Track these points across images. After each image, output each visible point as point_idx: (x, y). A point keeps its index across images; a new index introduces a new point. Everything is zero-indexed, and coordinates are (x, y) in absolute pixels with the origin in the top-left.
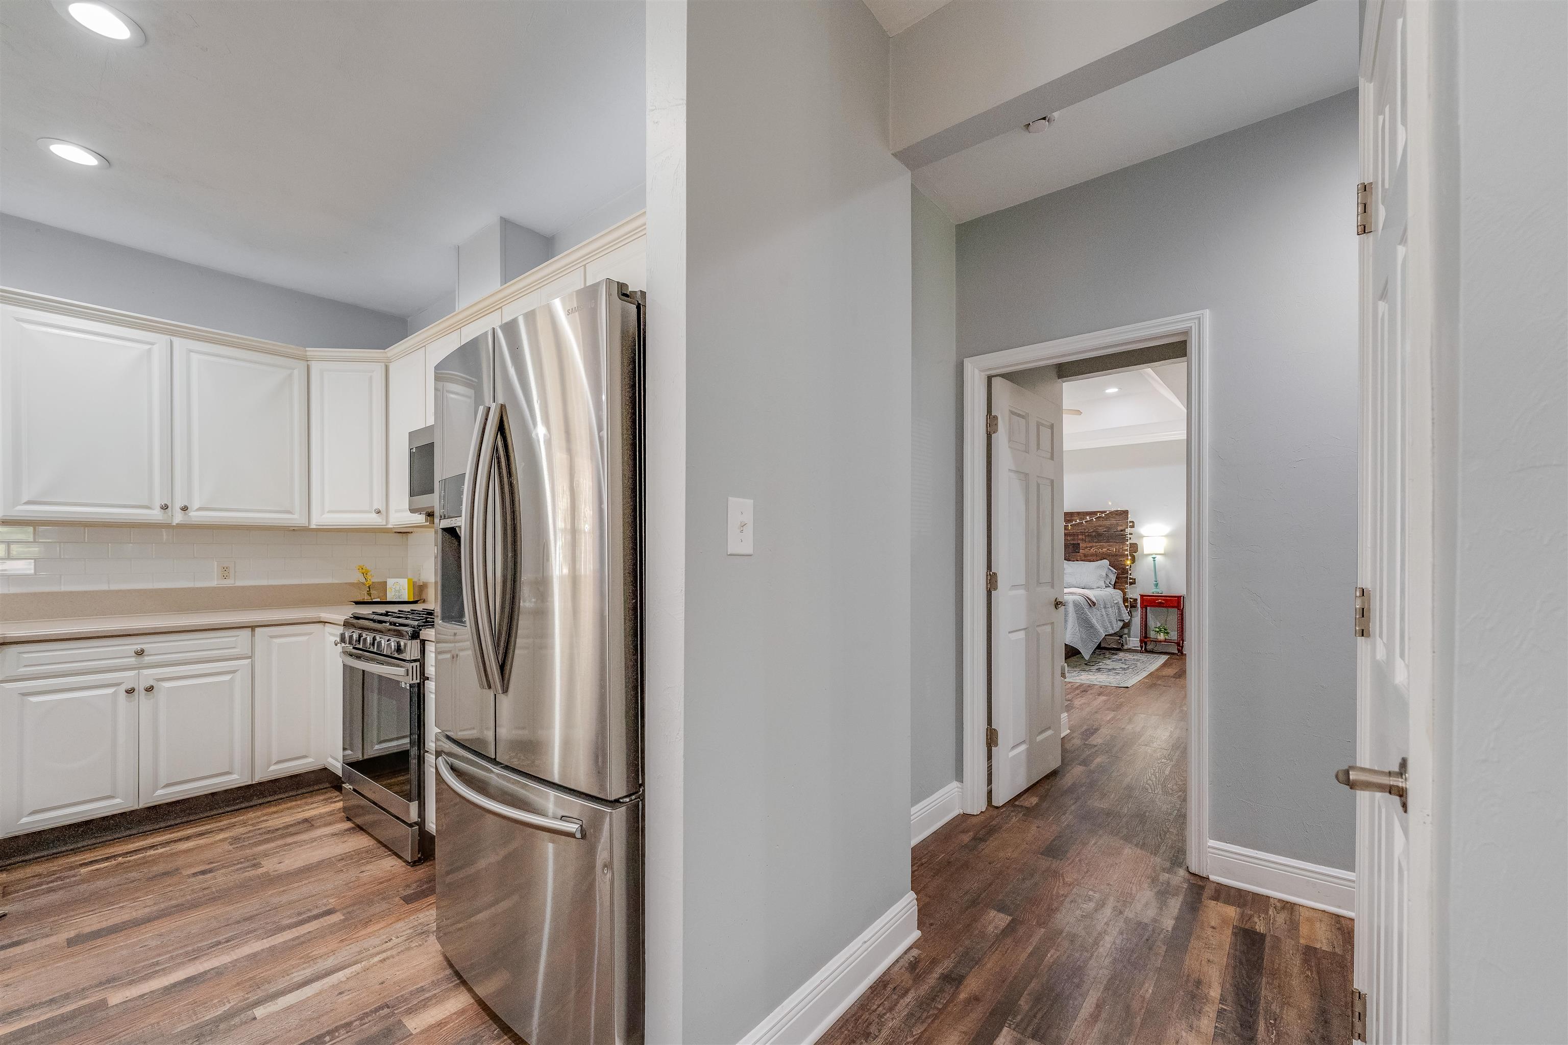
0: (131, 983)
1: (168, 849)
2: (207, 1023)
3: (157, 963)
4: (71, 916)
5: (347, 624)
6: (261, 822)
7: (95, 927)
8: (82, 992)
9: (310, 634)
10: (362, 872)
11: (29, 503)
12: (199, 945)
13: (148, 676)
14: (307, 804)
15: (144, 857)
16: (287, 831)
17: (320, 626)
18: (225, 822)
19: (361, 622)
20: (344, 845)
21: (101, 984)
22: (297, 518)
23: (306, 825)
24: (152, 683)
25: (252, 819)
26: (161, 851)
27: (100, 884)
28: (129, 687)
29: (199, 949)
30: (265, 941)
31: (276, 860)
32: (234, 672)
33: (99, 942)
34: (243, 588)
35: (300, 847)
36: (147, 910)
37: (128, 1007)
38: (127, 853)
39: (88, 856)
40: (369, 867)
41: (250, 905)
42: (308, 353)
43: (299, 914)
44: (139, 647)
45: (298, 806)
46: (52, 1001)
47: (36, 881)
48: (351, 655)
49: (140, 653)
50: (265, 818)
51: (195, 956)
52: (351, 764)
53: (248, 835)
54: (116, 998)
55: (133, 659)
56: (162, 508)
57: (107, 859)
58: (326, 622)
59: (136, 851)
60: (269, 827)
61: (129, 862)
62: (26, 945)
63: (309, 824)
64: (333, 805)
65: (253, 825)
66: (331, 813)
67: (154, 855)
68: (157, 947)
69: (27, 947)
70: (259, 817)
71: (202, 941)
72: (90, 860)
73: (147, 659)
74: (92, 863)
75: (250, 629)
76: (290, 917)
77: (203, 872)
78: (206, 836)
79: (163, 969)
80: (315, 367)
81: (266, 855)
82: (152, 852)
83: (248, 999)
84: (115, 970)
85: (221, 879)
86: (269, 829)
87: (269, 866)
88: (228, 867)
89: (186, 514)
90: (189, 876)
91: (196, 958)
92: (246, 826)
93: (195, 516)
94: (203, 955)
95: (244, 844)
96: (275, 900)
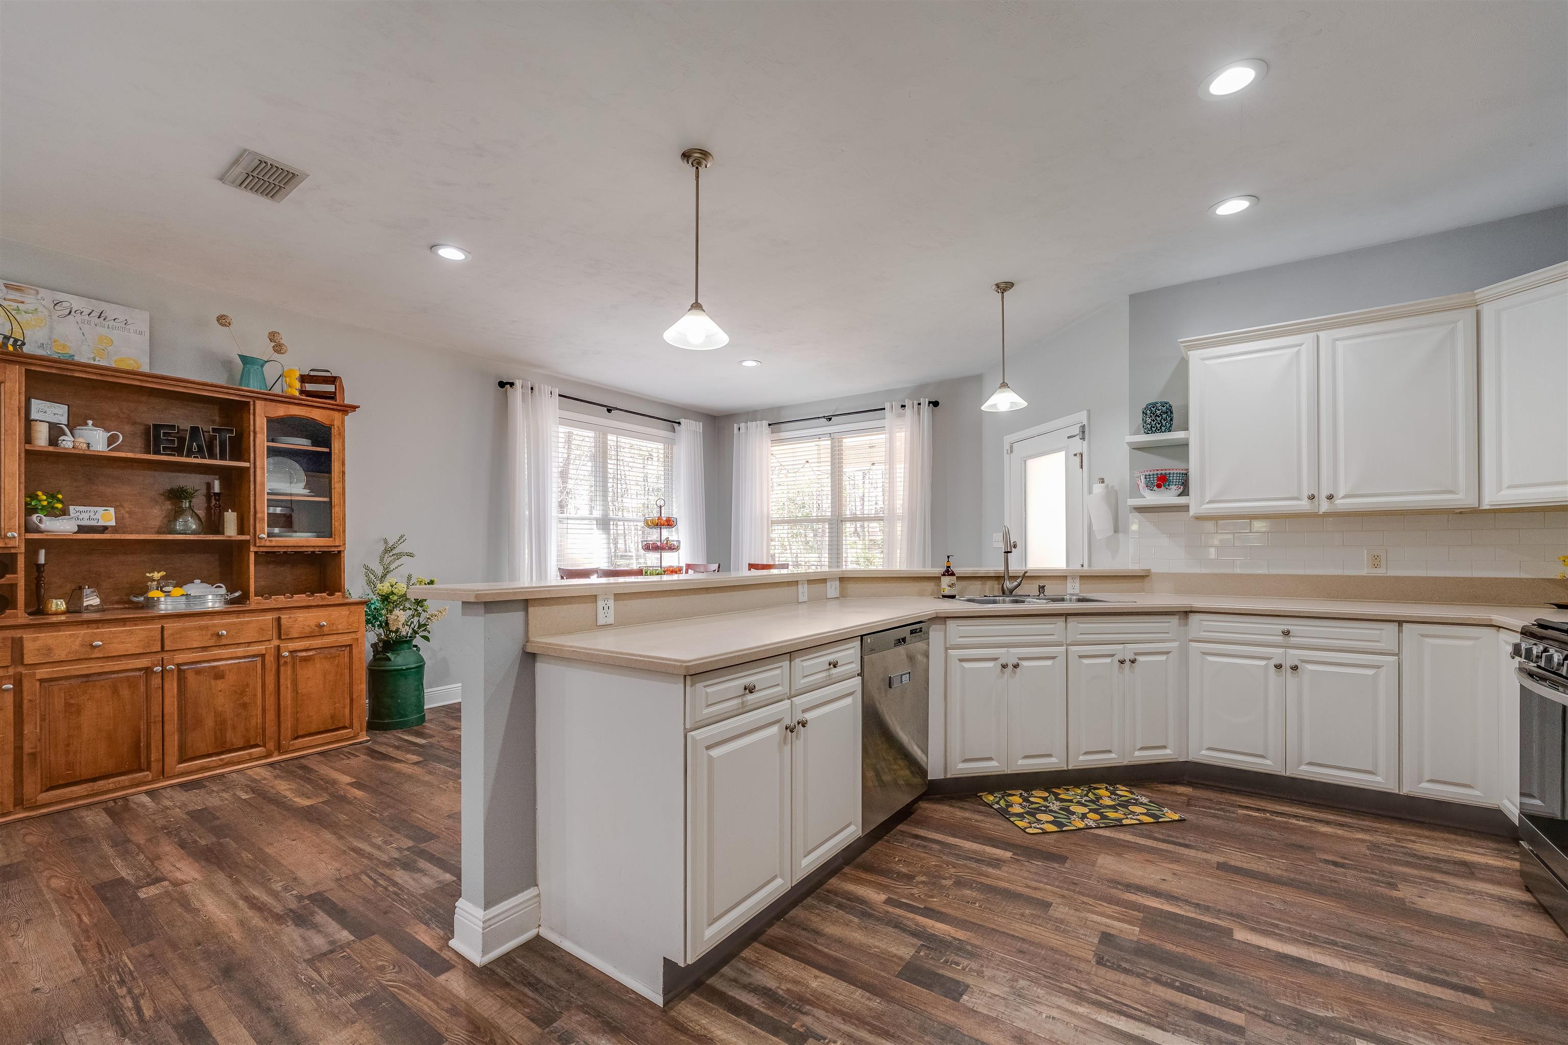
0: (1253, 929)
1: (1308, 824)
2: (1309, 1016)
3: (1277, 926)
4: (1224, 845)
5: (1526, 633)
6: (1408, 840)
7: (1239, 864)
8: (1218, 913)
9: (1476, 639)
10: (1537, 970)
11: (1210, 502)
12: (1317, 934)
13: (1294, 656)
14: (1471, 845)
15: (1286, 823)
16: (1436, 864)
17: (1493, 630)
18: (1367, 823)
19: (1550, 632)
20: (1514, 920)
21: (1231, 914)
22: (1463, 498)
23: (1463, 869)
24: (1296, 663)
25: (1397, 833)
26: (1302, 823)
27: (1249, 829)
28: (1278, 663)
29: (1316, 938)
30: (1384, 973)
31: (1415, 891)
32: (1379, 667)
33: (1237, 878)
34: (1397, 579)
35: (1450, 891)
36: (1279, 872)
37: (1247, 949)
38: (1274, 812)
39: (1246, 801)
40: (1549, 969)
41: (1376, 925)
42: (1477, 297)
43: (1432, 969)
44: (1285, 628)
45: (1459, 843)
46: (1197, 905)
47: (1207, 804)
48: (1531, 675)
49: (1286, 633)
50: (1413, 838)
51: (1311, 941)
52: (1533, 818)
53: (1391, 848)
54: (1241, 935)
55: (1281, 638)
56: (1309, 498)
57: (1258, 810)
58: (1500, 627)
59: (1281, 813)
60: (1415, 850)
61: (1274, 820)
62: (1192, 851)
63: (1469, 870)
64: (1509, 862)
65: (1398, 840)
66: (1502, 870)
67: (1295, 824)
68: (1280, 911)
69: (1192, 853)
70: (1406, 834)
71: (1320, 931)
72: (1247, 805)
73: (1293, 640)
74: (1247, 808)
75: (1397, 624)
76: (1421, 965)
77: (1335, 864)
78: (1345, 828)
79: (1280, 935)
80: (1488, 311)
81: (1405, 879)
82: (1294, 821)
83: (1353, 1022)
84: (1243, 909)
85: (1351, 879)
86: (1415, 852)
87: (1406, 892)
88: (1361, 871)
89: (1331, 503)
90: (1321, 860)
91: (1310, 943)
92: (1388, 837)
93: (1341, 503)
94: (1318, 945)
95: (1384, 855)
96: (1406, 936)
